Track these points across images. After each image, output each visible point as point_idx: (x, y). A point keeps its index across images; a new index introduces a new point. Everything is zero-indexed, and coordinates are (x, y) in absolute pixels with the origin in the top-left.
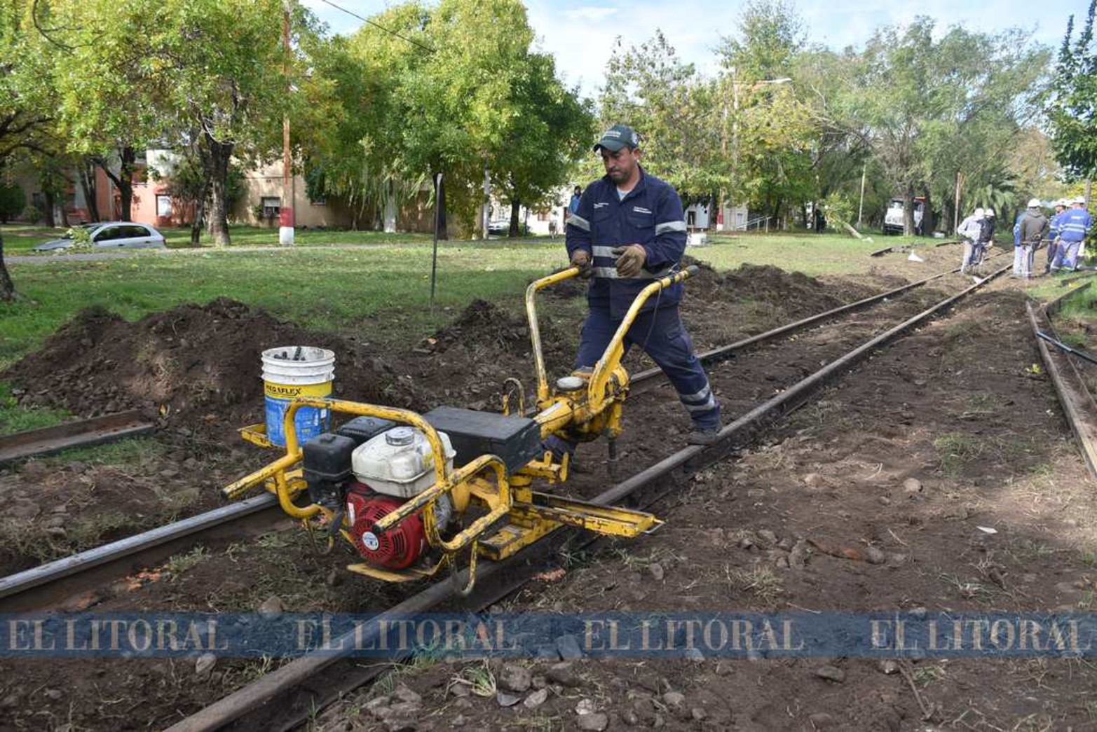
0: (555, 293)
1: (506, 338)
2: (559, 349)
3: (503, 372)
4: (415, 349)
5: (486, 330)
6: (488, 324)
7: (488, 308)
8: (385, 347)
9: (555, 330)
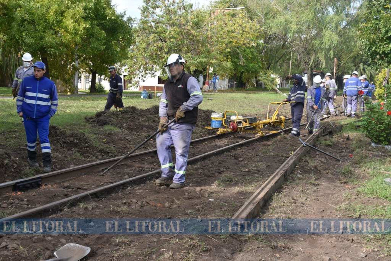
0: (97, 123)
1: (63, 142)
2: (87, 147)
3: (60, 156)
4: (22, 147)
5: (55, 139)
6: (56, 136)
7: (56, 129)
8: (7, 147)
9: (86, 139)
